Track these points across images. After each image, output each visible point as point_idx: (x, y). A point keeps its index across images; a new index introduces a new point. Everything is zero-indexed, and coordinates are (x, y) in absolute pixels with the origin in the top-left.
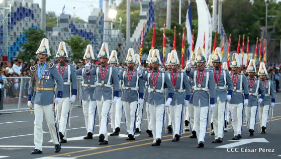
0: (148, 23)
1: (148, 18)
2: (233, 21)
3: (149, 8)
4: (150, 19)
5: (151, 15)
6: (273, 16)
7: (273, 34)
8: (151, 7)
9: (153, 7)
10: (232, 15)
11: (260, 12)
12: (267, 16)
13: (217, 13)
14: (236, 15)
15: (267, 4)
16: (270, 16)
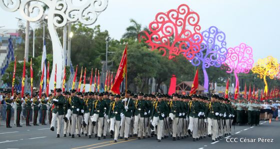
0: (8, 57)
1: (8, 52)
2: (79, 56)
3: (9, 43)
4: (9, 53)
5: (11, 49)
6: (112, 53)
7: (111, 68)
8: (11, 42)
9: (12, 42)
10: (78, 51)
11: (101, 48)
12: (107, 52)
13: (67, 49)
14: (82, 50)
15: (107, 42)
16: (109, 52)
